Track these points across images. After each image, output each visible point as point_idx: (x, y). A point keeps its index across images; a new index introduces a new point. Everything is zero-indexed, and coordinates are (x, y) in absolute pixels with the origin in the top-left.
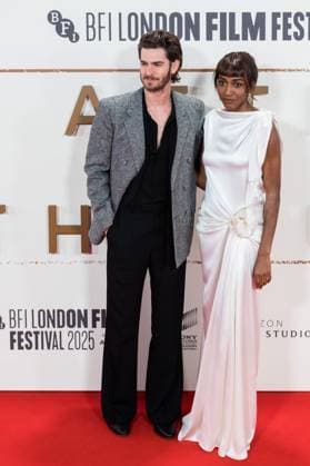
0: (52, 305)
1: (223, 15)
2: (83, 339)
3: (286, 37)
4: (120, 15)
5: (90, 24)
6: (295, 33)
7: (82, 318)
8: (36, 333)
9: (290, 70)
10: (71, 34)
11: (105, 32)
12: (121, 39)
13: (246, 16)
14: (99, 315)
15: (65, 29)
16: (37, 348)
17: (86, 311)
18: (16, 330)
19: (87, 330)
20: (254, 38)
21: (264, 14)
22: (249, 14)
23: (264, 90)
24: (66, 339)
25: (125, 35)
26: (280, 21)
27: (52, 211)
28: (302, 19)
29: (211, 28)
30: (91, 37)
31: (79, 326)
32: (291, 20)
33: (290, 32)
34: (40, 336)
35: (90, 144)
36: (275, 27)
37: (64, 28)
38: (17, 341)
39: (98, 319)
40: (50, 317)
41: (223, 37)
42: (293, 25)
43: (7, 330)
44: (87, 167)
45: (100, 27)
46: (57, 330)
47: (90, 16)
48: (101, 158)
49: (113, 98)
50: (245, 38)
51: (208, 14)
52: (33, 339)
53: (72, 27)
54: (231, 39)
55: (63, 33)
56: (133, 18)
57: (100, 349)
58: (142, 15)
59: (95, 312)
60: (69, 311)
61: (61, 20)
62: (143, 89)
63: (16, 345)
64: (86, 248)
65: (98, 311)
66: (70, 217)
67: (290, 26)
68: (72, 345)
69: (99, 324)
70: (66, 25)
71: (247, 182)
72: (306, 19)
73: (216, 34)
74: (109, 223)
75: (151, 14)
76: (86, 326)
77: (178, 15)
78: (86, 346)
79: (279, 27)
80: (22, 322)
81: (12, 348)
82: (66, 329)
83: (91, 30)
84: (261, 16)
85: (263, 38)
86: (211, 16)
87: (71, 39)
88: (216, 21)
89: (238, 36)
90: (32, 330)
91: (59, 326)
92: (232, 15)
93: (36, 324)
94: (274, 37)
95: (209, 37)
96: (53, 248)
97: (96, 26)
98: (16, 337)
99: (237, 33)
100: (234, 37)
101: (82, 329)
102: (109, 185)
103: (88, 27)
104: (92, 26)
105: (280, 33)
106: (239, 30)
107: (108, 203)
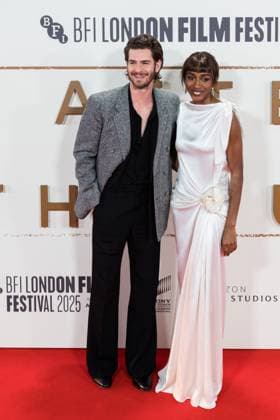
0: (43, 272)
1: (193, 20)
2: (70, 302)
3: (248, 39)
4: (103, 19)
5: (77, 27)
6: (256, 36)
7: (70, 284)
8: (30, 297)
9: (252, 68)
10: (60, 36)
11: (90, 35)
12: (104, 41)
13: (213, 21)
14: (85, 282)
15: (56, 32)
16: (30, 310)
17: (73, 278)
18: (12, 294)
19: (74, 294)
20: (220, 40)
21: (229, 19)
22: (216, 19)
23: (229, 85)
24: (56, 303)
25: (108, 37)
26: (243, 25)
27: (44, 190)
28: (262, 23)
29: (182, 31)
30: (78, 39)
31: (68, 291)
32: (252, 24)
33: (252, 35)
34: (33, 300)
35: (79, 133)
36: (239, 30)
37: (54, 31)
38: (13, 304)
39: (84, 285)
40: (42, 283)
41: (193, 39)
42: (254, 29)
43: (5, 294)
44: (76, 153)
45: (86, 30)
46: (49, 295)
47: (77, 21)
48: (90, 146)
49: (102, 94)
50: (212, 40)
51: (180, 19)
52: (27, 302)
53: (61, 30)
54: (200, 40)
55: (54, 35)
56: (115, 22)
57: (86, 311)
58: (123, 19)
59: (81, 279)
60: (58, 278)
61: (52, 24)
62: (129, 86)
63: (12, 307)
64: (74, 223)
65: (83, 278)
66: (59, 196)
67: (251, 29)
68: (61, 308)
69: (85, 289)
70: (56, 28)
71: (214, 165)
72: (266, 23)
73: (187, 36)
74: (96, 202)
75: (130, 19)
76: (73, 291)
77: (154, 20)
78: (73, 308)
79: (242, 30)
80: (18, 288)
81: (9, 310)
82: (56, 294)
83: (78, 32)
84: (226, 21)
85: (228, 39)
86: (182, 21)
87: (61, 41)
88: (187, 25)
89: (206, 38)
90: (26, 295)
91: (50, 291)
92: (201, 20)
93: (30, 289)
94: (238, 39)
95: (181, 39)
96: (45, 223)
97: (83, 29)
98: (12, 300)
99: (205, 35)
100: (203, 39)
101: (70, 293)
102: (95, 168)
103: (75, 30)
104: (79, 30)
105: (242, 35)
106: (206, 33)
107: (96, 185)
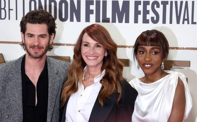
1: (98, 3)
3: (145, 21)
5: (3, 7)
6: (152, 18)
11: (13, 13)
13: (115, 4)
20: (120, 21)
21: (129, 2)
26: (141, 8)
28: (158, 6)
32: (149, 8)
33: (149, 17)
36: (137, 12)
41: (98, 20)
42: (151, 12)
45: (10, 10)
50: (114, 21)
54: (103, 21)
56: (33, 3)
67: (148, 12)
72: (161, 6)
79: (140, 13)
83: (3, 11)
84: (126, 4)
85: (127, 21)
88: (93, 7)
89: (109, 19)
92: (105, 3)
94: (136, 21)
95: (88, 20)
97: (7, 9)
100: (106, 20)
103: (1, 9)
104: (4, 9)
105: (140, 17)
106: (109, 15)
